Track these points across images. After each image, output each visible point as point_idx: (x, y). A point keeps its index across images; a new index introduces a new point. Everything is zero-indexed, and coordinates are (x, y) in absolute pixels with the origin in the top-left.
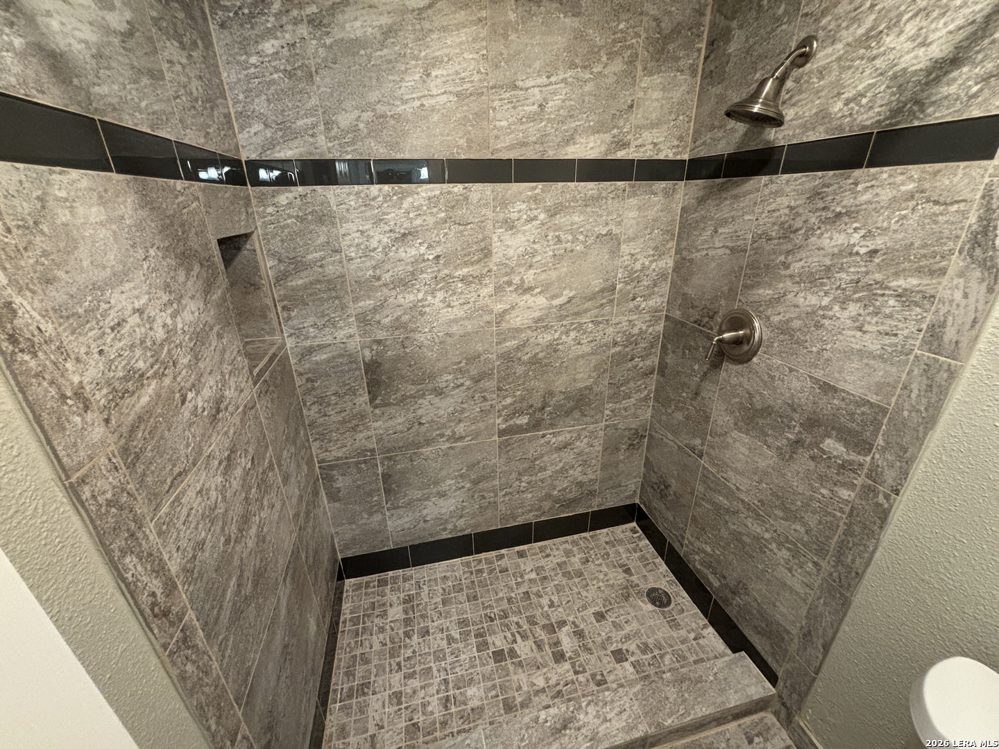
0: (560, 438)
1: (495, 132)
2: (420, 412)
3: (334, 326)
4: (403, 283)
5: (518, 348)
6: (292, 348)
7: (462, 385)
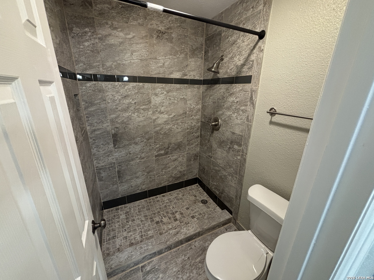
0: (174, 157)
1: (151, 70)
2: (130, 150)
3: (103, 123)
4: (125, 110)
5: (160, 130)
6: (89, 130)
7: (143, 141)
